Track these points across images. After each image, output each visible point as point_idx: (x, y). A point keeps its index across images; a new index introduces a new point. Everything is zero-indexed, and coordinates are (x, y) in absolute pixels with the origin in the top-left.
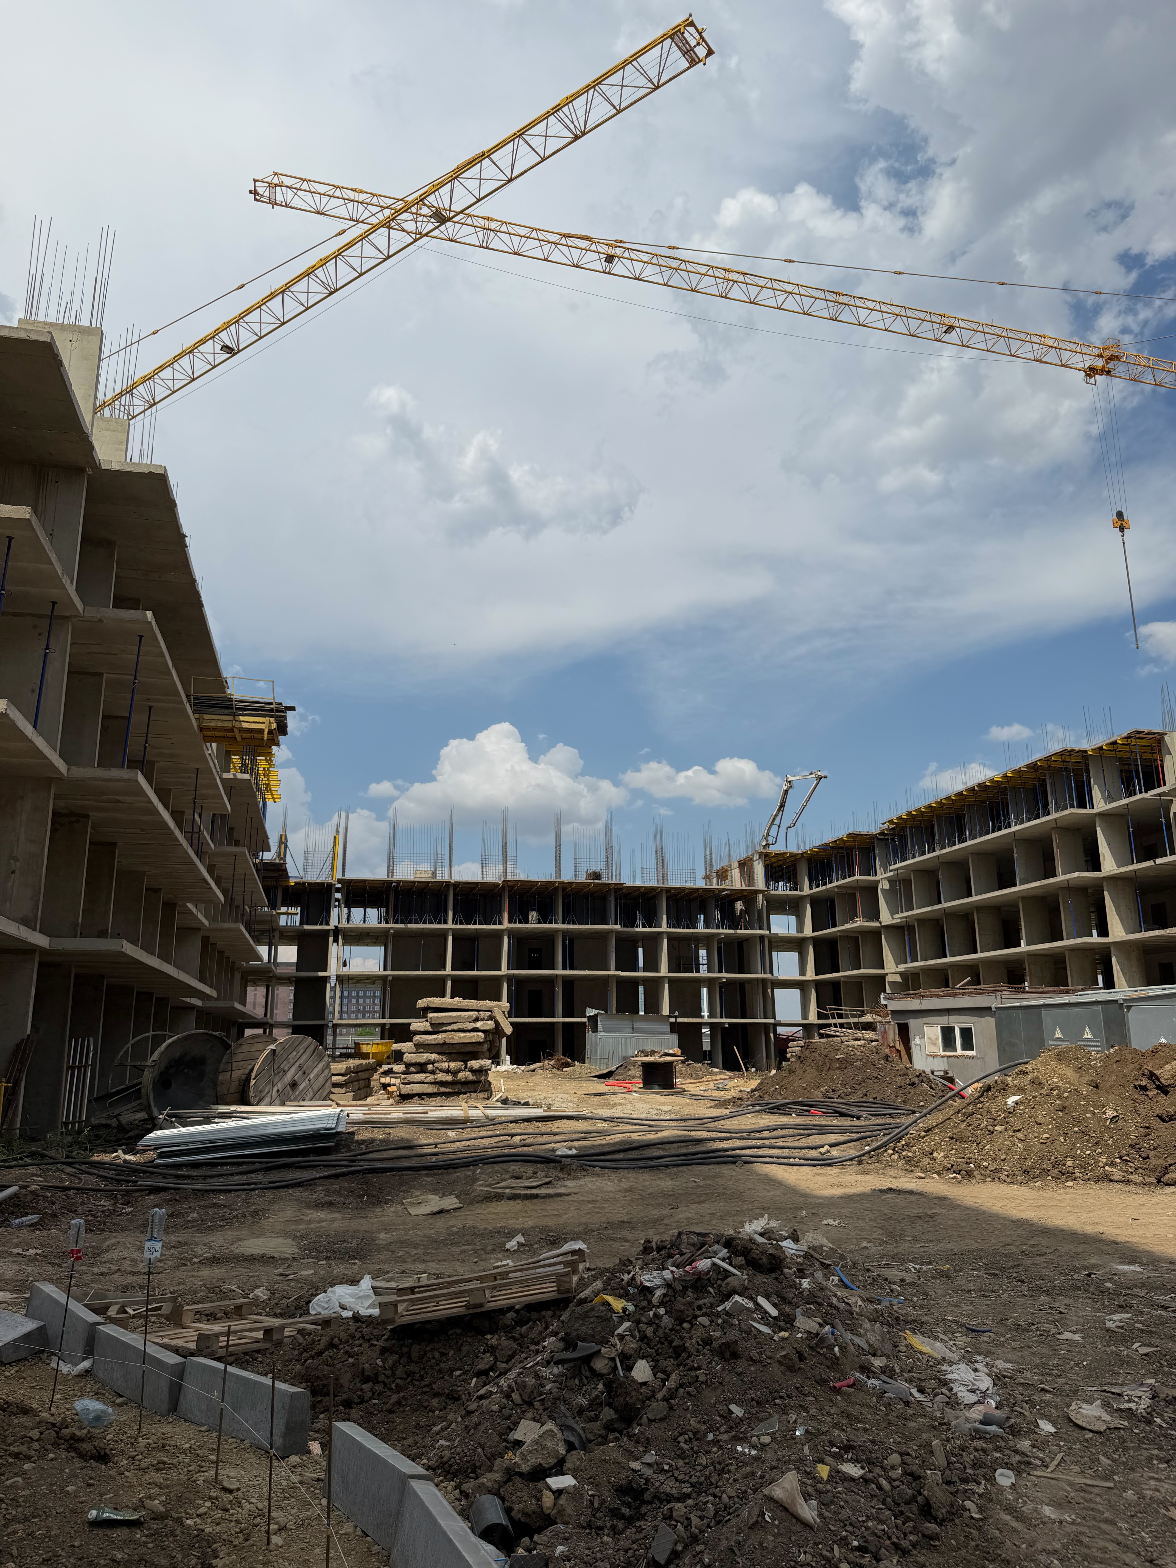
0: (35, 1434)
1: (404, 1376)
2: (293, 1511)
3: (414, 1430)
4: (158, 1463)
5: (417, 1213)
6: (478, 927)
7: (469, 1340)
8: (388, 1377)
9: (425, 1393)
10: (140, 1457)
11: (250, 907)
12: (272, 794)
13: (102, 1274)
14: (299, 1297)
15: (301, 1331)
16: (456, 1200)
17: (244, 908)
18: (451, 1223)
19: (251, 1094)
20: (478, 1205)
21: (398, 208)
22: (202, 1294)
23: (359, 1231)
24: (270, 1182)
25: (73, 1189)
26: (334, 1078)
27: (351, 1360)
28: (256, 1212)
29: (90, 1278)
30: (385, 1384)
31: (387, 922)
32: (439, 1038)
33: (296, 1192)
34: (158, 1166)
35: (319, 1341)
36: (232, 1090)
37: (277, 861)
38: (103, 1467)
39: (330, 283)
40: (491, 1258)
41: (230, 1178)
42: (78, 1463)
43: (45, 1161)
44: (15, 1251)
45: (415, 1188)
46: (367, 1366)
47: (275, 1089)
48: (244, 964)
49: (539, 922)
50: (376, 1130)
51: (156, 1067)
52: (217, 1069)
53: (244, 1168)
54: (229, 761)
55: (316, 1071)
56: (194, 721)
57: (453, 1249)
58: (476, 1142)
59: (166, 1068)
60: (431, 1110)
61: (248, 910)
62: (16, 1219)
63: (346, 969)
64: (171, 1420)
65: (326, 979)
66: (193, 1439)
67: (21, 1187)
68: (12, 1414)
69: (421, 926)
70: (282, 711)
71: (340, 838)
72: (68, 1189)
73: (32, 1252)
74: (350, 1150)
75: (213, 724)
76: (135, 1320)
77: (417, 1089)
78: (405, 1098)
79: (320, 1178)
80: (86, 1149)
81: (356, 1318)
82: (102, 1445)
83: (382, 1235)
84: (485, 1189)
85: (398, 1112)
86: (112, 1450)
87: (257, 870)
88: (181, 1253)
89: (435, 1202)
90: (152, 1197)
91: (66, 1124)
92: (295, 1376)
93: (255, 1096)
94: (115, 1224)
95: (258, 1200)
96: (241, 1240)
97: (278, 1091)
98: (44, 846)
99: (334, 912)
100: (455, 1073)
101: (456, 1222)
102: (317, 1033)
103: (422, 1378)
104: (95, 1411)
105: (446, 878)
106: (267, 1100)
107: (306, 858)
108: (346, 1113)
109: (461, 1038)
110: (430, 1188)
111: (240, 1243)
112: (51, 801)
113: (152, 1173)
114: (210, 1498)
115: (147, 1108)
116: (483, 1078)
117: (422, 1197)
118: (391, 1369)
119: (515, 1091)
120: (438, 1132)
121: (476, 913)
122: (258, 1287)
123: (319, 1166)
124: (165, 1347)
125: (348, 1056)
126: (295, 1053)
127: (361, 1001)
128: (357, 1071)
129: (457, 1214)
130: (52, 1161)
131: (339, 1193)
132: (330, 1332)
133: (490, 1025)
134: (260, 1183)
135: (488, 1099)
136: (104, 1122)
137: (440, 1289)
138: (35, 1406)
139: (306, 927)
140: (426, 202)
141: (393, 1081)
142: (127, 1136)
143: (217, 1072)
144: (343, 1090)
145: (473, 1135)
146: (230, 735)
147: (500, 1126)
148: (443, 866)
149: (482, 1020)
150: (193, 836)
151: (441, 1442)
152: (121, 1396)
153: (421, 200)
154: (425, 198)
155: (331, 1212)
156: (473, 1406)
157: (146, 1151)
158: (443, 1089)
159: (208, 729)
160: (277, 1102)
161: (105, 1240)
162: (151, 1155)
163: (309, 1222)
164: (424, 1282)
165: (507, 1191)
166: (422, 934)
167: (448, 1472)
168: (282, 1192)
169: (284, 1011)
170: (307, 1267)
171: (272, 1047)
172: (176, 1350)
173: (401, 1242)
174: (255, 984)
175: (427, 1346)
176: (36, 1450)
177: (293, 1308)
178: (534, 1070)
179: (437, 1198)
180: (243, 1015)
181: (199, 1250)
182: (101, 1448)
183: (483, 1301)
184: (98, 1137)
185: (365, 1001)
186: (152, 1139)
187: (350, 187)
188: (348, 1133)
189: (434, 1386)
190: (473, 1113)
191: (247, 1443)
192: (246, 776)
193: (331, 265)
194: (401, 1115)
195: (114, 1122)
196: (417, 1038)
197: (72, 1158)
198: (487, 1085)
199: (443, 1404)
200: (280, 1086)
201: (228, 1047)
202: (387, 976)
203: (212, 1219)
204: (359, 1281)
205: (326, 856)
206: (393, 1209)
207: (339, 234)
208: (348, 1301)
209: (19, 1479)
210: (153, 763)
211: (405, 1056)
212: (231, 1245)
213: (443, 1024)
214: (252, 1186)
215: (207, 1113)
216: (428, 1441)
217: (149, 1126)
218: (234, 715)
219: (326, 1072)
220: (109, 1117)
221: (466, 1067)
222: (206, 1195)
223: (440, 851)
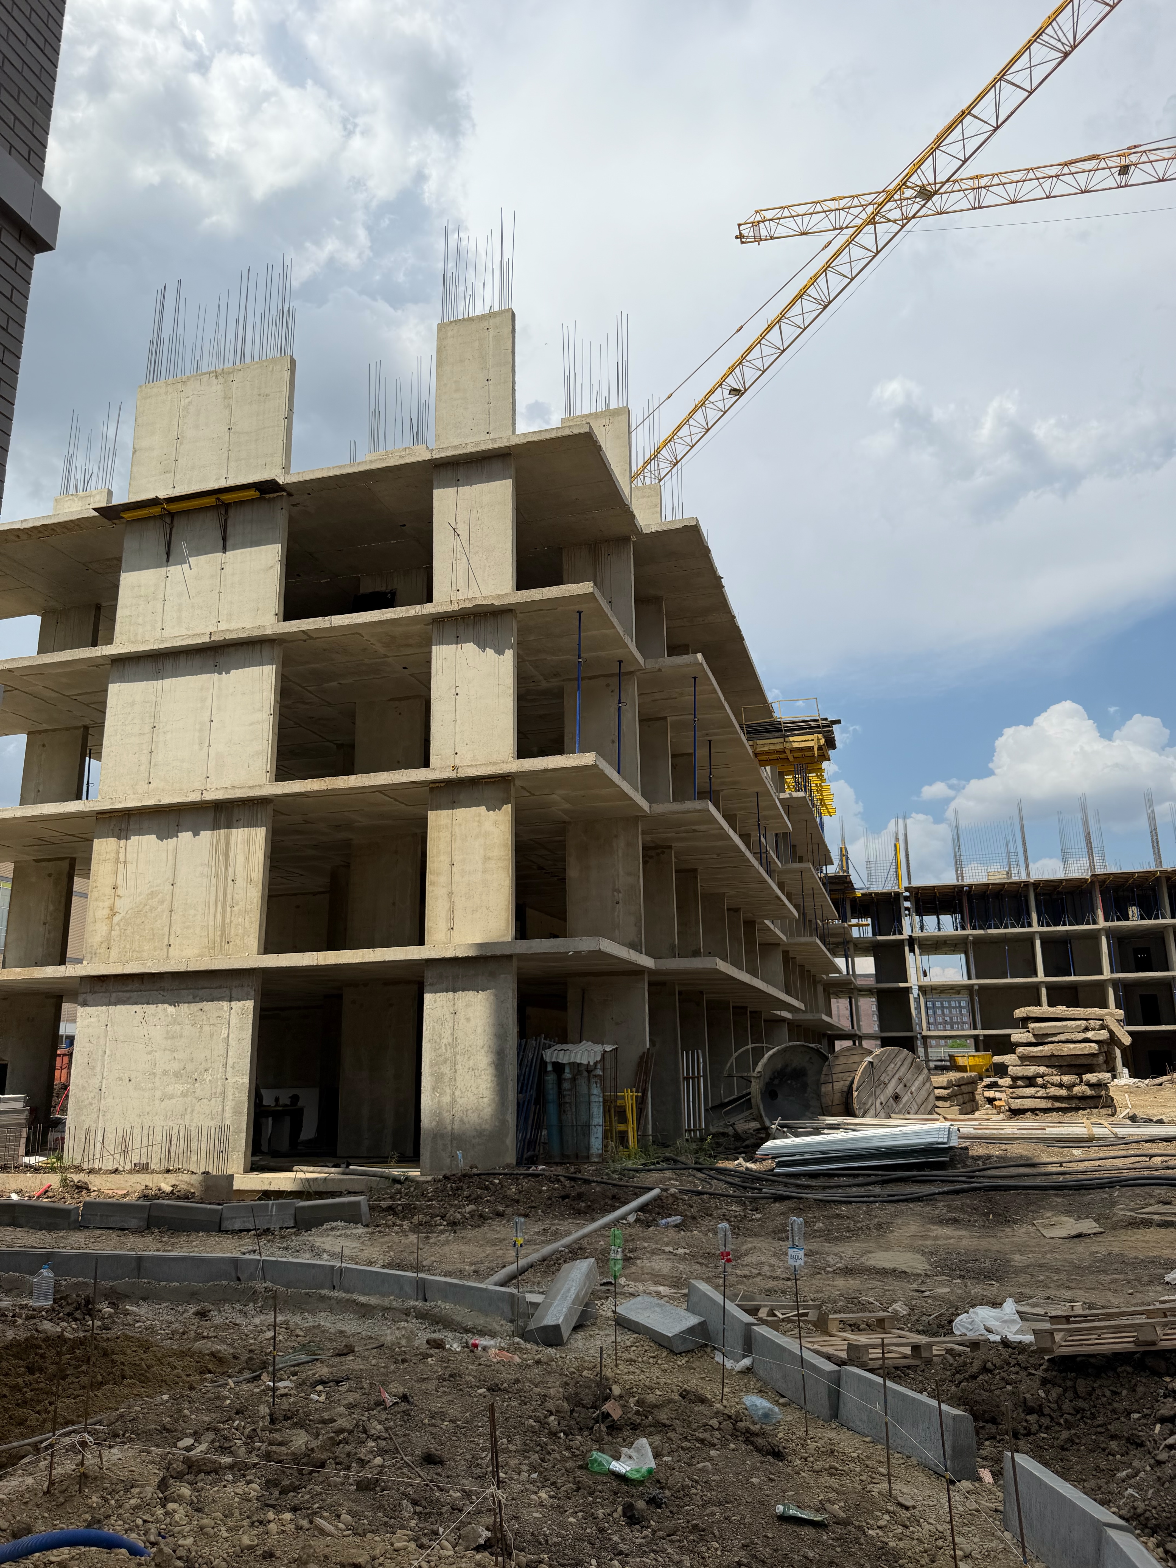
0: (714, 1422)
1: (1072, 1412)
2: (976, 1540)
3: (1094, 1473)
4: (830, 1468)
5: (1052, 1235)
6: (1068, 928)
7: (1144, 1381)
8: (1054, 1411)
9: (1101, 1433)
10: (811, 1459)
11: (823, 921)
12: (827, 809)
13: (745, 1276)
14: (941, 1315)
15: (949, 1351)
16: (1095, 1224)
17: (816, 922)
18: (1094, 1249)
19: (856, 1106)
20: (1122, 1231)
21: (881, 200)
22: (841, 1303)
23: (990, 1251)
24: (889, 1196)
25: (706, 1193)
26: (938, 1092)
27: (1009, 1388)
28: (879, 1226)
29: (736, 1279)
30: (1052, 1419)
31: (963, 928)
32: (1046, 1049)
33: (917, 1207)
34: (778, 1175)
35: (971, 1363)
36: (836, 1102)
37: (841, 874)
38: (781, 1464)
39: (823, 298)
40: (1148, 1291)
41: (848, 1190)
42: (757, 1457)
43: (678, 1166)
44: (668, 1249)
45: (1044, 1208)
46: (1028, 1396)
47: (878, 1101)
48: (825, 977)
49: (1142, 918)
50: (991, 1146)
51: (762, 1078)
52: (819, 1080)
53: (860, 1180)
54: (782, 781)
55: (917, 1084)
56: (749, 748)
57: (1102, 1277)
58: (1109, 1162)
59: (770, 1079)
60: (1048, 1127)
61: (820, 924)
62: (662, 1219)
63: (927, 979)
64: (834, 1426)
65: (908, 990)
66: (859, 1448)
67: (662, 1190)
68: (691, 1401)
69: (1002, 931)
70: (829, 726)
71: (901, 844)
72: (700, 1193)
73: (681, 1251)
74: (966, 1166)
75: (766, 748)
76: (784, 1324)
77: (1028, 1103)
78: (1016, 1113)
79: (939, 1193)
80: (710, 1156)
81: (1005, 1343)
82: (775, 1442)
83: (1017, 1257)
84: (1129, 1214)
85: (1012, 1127)
86: (784, 1448)
87: (824, 884)
88: (815, 1261)
89: (1069, 1225)
90: (777, 1205)
91: (689, 1131)
92: (952, 1398)
93: (860, 1108)
94: (748, 1230)
95: (882, 1213)
96: (870, 1252)
97: (882, 1103)
98: (639, 877)
99: (906, 922)
100: (1070, 1087)
101: (1100, 1248)
102: (908, 1044)
103: (1093, 1417)
104: (763, 1408)
105: (1024, 878)
106: (872, 1112)
107: (869, 869)
108: (956, 1127)
109: (1070, 1049)
110: (1062, 1209)
111: (870, 1255)
112: (640, 837)
113: (774, 1181)
114: (888, 1512)
115: (759, 1118)
116: (1103, 1093)
117: (1054, 1218)
118: (1057, 1402)
119: (1143, 1107)
120: (1060, 1150)
121: (1063, 912)
122: (895, 1301)
123: (936, 1181)
124: (817, 1352)
125: (943, 1069)
126: (892, 1065)
127: (946, 1012)
128: (959, 1084)
129: (1098, 1239)
130: (684, 1166)
131: (962, 1210)
132: (981, 1354)
133: (1104, 1035)
134: (879, 1196)
135: (1113, 1115)
136: (722, 1131)
137: (1100, 1320)
138: (709, 1397)
139: (879, 938)
140: (908, 184)
141: (998, 1095)
142: (744, 1144)
143: (818, 1084)
144: (948, 1104)
145: (1102, 1155)
146: (782, 756)
147: (1134, 1146)
148: (1018, 865)
149: (1093, 1029)
150: (761, 855)
151: (1130, 1491)
152: (783, 1397)
153: (904, 184)
154: (907, 180)
155: (958, 1229)
156: (1163, 1456)
157: (764, 1159)
158: (1057, 1105)
159: (762, 753)
160: (882, 1114)
161: (742, 1244)
162: (769, 1164)
163: (936, 1238)
164: (1079, 1311)
165: (1156, 1217)
166: (1005, 939)
167: (1146, 1526)
168: (903, 1206)
169: (870, 1023)
170: (942, 1284)
171: (869, 1059)
172: (829, 1357)
173: (1040, 1266)
174: (837, 996)
175: (1094, 1382)
176: (718, 1439)
177: (935, 1326)
178: (1161, 1084)
179: (1072, 1220)
180: (831, 1026)
181: (831, 1260)
182: (775, 1445)
183: (1154, 1338)
184: (719, 1145)
185: (951, 1012)
186: (768, 1149)
187: (829, 198)
188: (961, 1148)
189: (1109, 1427)
190: (1098, 1131)
191: (914, 1461)
192: (801, 794)
193: (821, 281)
194: (1015, 1131)
195: (730, 1131)
196: (1020, 1050)
197: (700, 1164)
198: (1109, 1101)
199: (1125, 1449)
200: (882, 1098)
201: (827, 1058)
202: (973, 985)
203: (838, 1230)
204: (1001, 1304)
205: (889, 865)
206: (1024, 1230)
207: (826, 247)
208: (993, 1324)
209: (708, 1464)
210: (718, 792)
211: (1009, 1069)
212: (861, 1256)
213: (1047, 1035)
214: (872, 1199)
215: (815, 1124)
216: (1113, 1486)
217: (763, 1136)
218: (784, 737)
219: (928, 1085)
220: (726, 1126)
221: (1081, 1081)
222: (827, 1204)
223: (1012, 849)
